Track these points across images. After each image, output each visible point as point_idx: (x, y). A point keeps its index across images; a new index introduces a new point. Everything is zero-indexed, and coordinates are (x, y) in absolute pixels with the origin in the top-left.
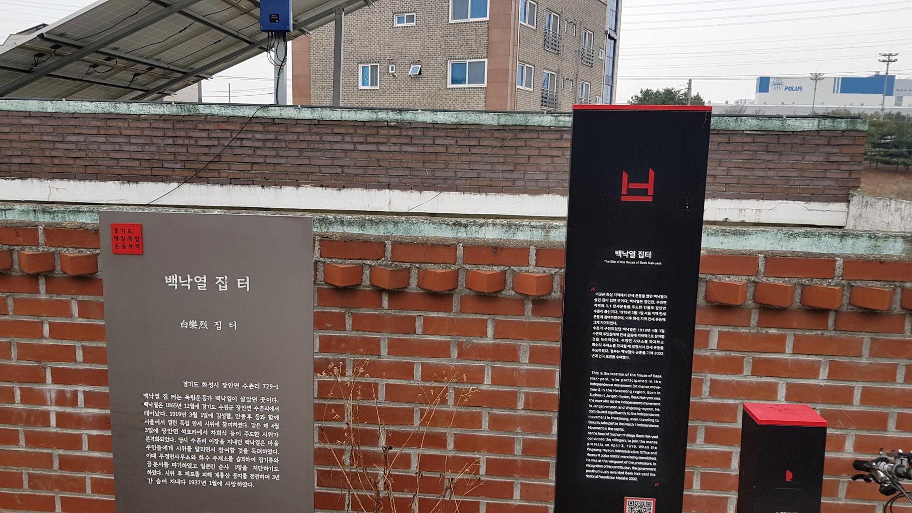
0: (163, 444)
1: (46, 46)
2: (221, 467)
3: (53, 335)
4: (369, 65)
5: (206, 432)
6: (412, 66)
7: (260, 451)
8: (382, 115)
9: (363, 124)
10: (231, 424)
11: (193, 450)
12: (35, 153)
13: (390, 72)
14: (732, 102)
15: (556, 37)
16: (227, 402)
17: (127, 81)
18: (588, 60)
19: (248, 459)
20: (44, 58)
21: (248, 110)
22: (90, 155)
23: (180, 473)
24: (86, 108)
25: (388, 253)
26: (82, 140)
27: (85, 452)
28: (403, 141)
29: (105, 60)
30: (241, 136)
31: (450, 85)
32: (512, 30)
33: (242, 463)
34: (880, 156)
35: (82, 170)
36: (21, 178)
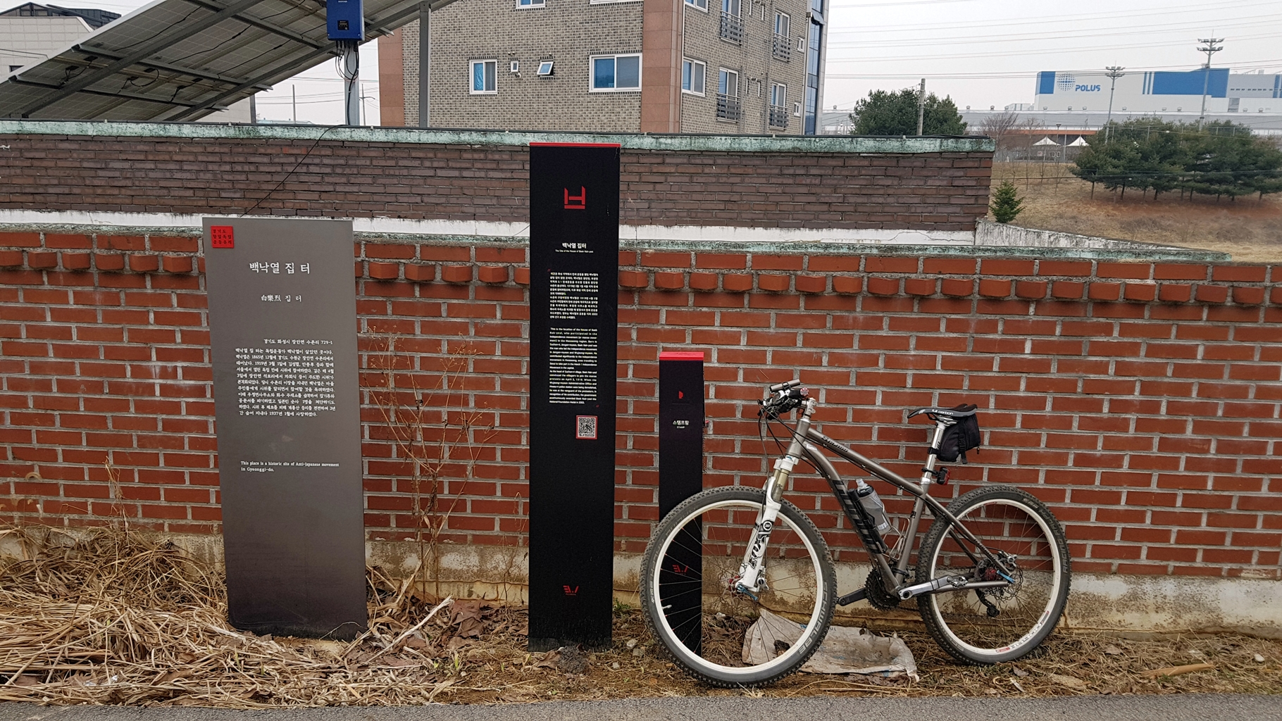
0: (250, 385)
1: (80, 58)
2: (293, 402)
3: (157, 322)
4: (484, 62)
5: (281, 376)
6: (542, 63)
7: (321, 389)
8: (465, 137)
9: (444, 147)
10: (299, 370)
11: (272, 389)
12: (75, 182)
13: (512, 70)
14: (1000, 108)
15: (737, 23)
16: (296, 354)
17: (168, 95)
18: (782, 52)
19: (312, 395)
20: (76, 72)
21: (314, 132)
22: (137, 183)
23: (263, 407)
24: (131, 131)
25: (418, 254)
26: (127, 167)
27: (184, 416)
28: (489, 166)
29: (145, 71)
30: (307, 161)
31: (593, 90)
32: (675, 15)
33: (308, 398)
34: (1195, 181)
35: (128, 201)
36: (59, 210)
